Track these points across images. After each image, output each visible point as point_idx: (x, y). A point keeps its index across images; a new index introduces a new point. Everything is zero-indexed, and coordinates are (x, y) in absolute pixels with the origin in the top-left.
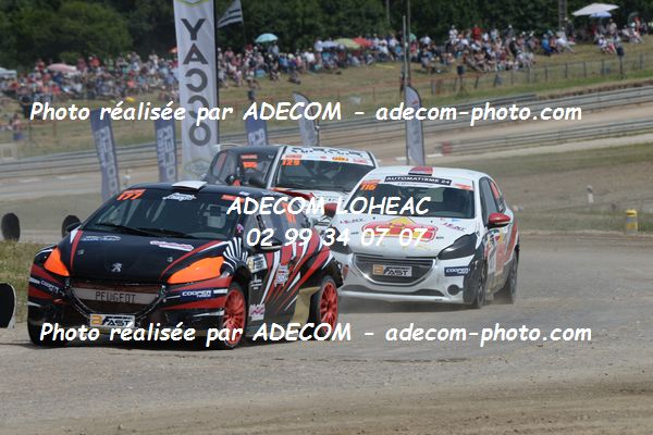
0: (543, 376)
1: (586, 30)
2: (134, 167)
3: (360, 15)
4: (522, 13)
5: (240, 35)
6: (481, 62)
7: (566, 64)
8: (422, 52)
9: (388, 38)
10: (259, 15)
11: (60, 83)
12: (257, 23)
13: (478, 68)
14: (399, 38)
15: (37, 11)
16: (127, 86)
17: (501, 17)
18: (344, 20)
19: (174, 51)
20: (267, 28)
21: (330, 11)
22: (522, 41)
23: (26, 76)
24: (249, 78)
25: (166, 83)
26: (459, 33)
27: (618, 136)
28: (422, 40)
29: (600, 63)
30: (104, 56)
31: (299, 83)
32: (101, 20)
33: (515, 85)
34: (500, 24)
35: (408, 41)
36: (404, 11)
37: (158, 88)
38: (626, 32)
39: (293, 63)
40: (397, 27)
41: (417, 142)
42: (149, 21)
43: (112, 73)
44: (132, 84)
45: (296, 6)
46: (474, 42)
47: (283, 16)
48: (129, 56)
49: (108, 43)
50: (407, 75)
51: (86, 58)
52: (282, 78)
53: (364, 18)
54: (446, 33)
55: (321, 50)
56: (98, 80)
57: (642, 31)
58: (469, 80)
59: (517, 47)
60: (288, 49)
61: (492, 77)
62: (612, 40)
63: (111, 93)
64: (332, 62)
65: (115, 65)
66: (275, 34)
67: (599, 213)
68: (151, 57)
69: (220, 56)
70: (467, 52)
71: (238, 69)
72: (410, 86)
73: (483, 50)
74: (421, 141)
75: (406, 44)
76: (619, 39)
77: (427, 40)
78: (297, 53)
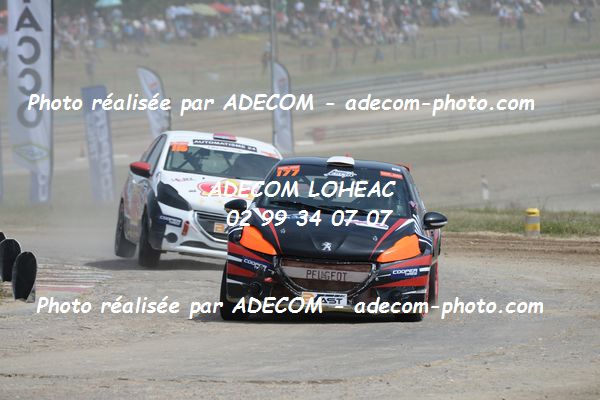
6: (361, 34)
7: (458, 38)
8: (291, 21)
9: (251, 5)
13: (356, 41)
14: (265, 4)
19: (2, 15)
24: (88, 49)
28: (294, 6)
29: (498, 37)
39: (140, 32)
41: (285, 126)
46: (351, 11)
50: (274, 49)
55: (173, 17)
58: (345, 54)
60: (132, 14)
67: (494, 212)
69: (56, 22)
70: (343, 21)
71: (75, 38)
72: (277, 61)
73: (363, 20)
74: (289, 125)
75: (273, 12)
76: (520, 8)
77: (300, 6)
78: (145, 19)
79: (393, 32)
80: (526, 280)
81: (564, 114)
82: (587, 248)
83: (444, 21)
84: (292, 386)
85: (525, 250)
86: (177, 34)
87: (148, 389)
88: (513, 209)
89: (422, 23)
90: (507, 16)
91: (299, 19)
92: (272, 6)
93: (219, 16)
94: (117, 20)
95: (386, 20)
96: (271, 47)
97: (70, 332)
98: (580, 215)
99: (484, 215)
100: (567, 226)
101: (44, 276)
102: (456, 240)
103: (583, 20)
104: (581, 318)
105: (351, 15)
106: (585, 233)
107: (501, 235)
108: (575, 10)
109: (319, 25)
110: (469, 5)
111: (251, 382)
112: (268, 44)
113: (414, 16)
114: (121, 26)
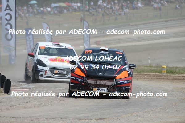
1: (148, 1)
6: (111, 12)
7: (141, 13)
9: (77, 3)
13: (109, 14)
19: (1, 6)
26: (103, 2)
29: (153, 13)
38: (162, 2)
39: (43, 11)
55: (53, 7)
57: (168, 2)
58: (106, 18)
60: (41, 6)
61: (114, 18)
66: (36, 1)
67: (152, 67)
69: (17, 8)
70: (105, 8)
71: (23, 13)
72: (85, 20)
73: (111, 8)
74: (89, 40)
75: (84, 5)
76: (160, 4)
77: (92, 3)
78: (44, 8)
79: (121, 12)
80: (162, 88)
81: (174, 37)
82: (180, 78)
83: (137, 8)
84: (90, 120)
85: (162, 79)
86: (54, 12)
87: (45, 121)
88: (158, 66)
89: (130, 9)
90: (156, 6)
91: (92, 7)
92: (83, 3)
93: (67, 7)
94: (36, 8)
95: (118, 8)
96: (83, 16)
97: (22, 104)
98: (179, 68)
99: (149, 68)
100: (175, 71)
101: (13, 87)
102: (140, 75)
103: (179, 8)
104: (179, 99)
105: (108, 6)
106: (180, 73)
107: (154, 74)
108: (177, 5)
109: (98, 9)
110: (144, 3)
111: (77, 119)
112: (82, 15)
113: (127, 6)
114: (37, 10)
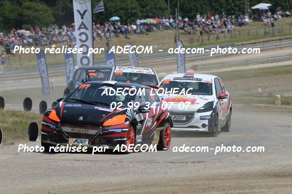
0: (239, 169)
1: (257, 15)
2: (55, 76)
3: (156, 8)
4: (229, 8)
5: (103, 17)
6: (211, 29)
7: (249, 30)
8: (184, 25)
9: (169, 19)
10: (112, 8)
11: (22, 39)
12: (110, 12)
13: (209, 32)
14: (174, 18)
15: (12, 6)
16: (52, 40)
17: (220, 9)
18: (150, 10)
19: (73, 24)
20: (115, 14)
21: (143, 7)
22: (229, 20)
23: (7, 36)
24: (107, 36)
25: (70, 38)
26: (201, 16)
27: (272, 62)
28: (184, 19)
29: (264, 30)
30: (42, 27)
31: (129, 39)
32: (41, 10)
33: (226, 39)
34: (219, 12)
35: (178, 20)
36: (176, 7)
37: (66, 41)
38: (275, 16)
39: (127, 30)
40: (173, 14)
41: (182, 65)
42: (62, 11)
43: (46, 34)
44: (54, 39)
45: (128, 5)
46: (207, 21)
47: (122, 9)
48: (53, 27)
49: (44, 21)
50: (177, 35)
51: (34, 27)
52: (122, 36)
53: (158, 9)
54: (195, 16)
55: (139, 24)
56: (39, 37)
57: (282, 16)
58: (205, 37)
59: (227, 23)
60: (124, 23)
61: (216, 36)
62: (269, 19)
63: (45, 43)
64: (144, 29)
65: (47, 31)
66: (118, 16)
67: (263, 97)
68: (63, 27)
69: (94, 26)
70: (204, 25)
71: (102, 32)
72: (178, 40)
73: (212, 24)
74: (184, 64)
76: (272, 19)
77: (186, 19)
78: (128, 25)
79: (223, 29)
85: (275, 111)
86: (141, 30)
93: (157, 23)
95: (221, 24)
99: (259, 98)
100: (291, 102)
102: (248, 108)
107: (265, 105)
109: (194, 26)
111: (170, 162)
